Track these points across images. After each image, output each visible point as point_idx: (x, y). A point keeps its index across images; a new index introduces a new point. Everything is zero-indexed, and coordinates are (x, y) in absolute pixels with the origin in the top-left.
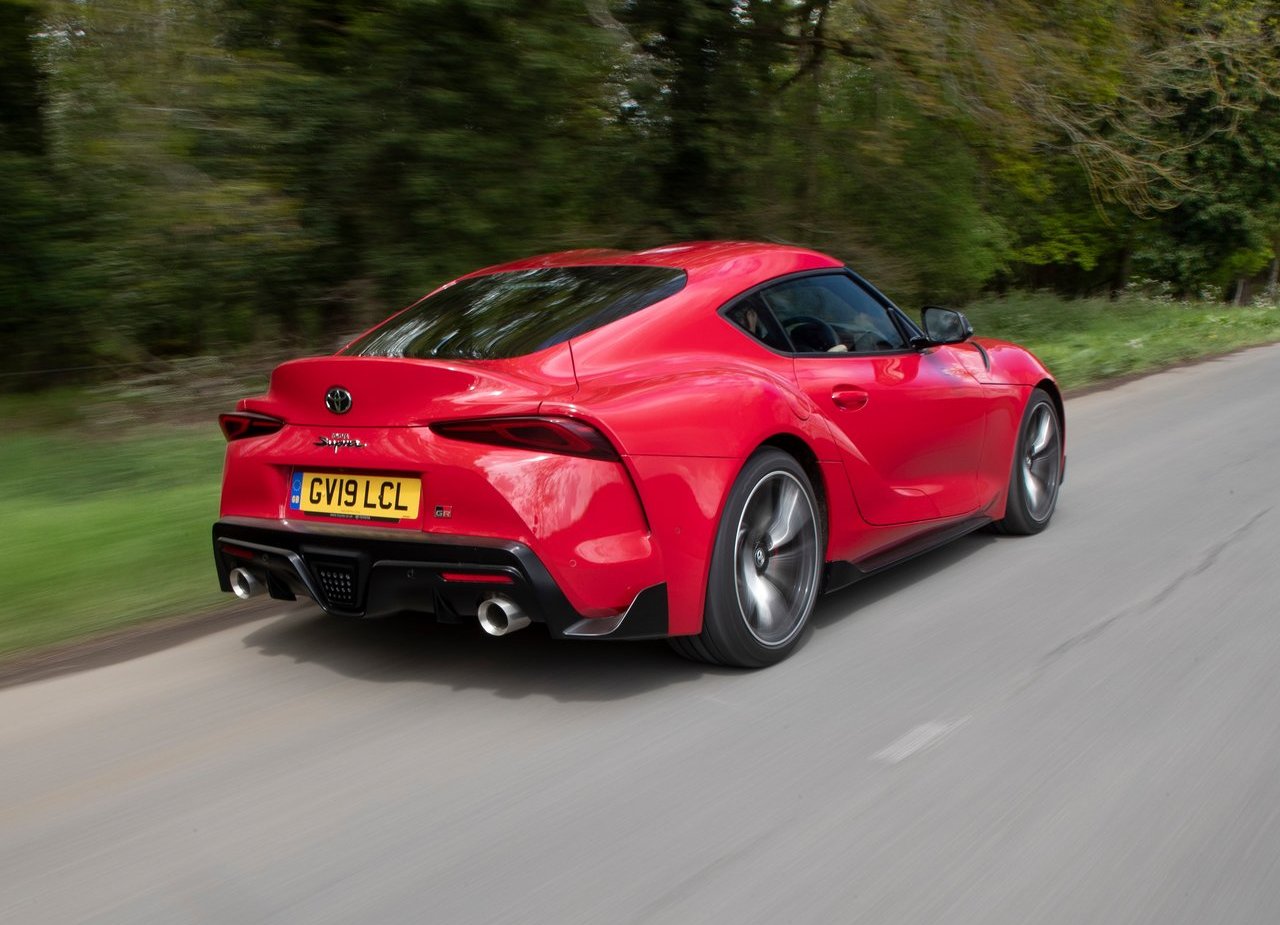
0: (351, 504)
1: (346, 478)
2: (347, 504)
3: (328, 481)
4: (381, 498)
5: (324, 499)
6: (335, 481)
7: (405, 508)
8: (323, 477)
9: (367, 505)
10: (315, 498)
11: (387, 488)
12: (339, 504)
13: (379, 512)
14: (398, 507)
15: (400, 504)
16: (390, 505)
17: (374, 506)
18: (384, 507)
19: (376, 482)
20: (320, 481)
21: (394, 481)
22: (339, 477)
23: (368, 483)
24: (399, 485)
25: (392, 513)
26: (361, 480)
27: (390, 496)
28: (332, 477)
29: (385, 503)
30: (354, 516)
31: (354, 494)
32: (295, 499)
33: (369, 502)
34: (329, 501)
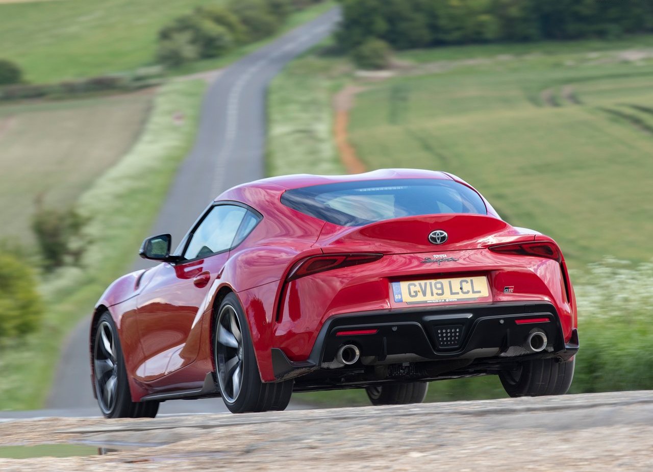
0: (442, 294)
1: (433, 281)
2: (437, 294)
3: (420, 285)
4: (461, 289)
5: (420, 294)
6: (426, 284)
7: (479, 292)
8: (417, 283)
9: (452, 293)
10: (413, 294)
11: (464, 284)
12: (432, 295)
13: (461, 296)
14: (474, 292)
15: (475, 290)
16: (468, 292)
17: (458, 293)
18: (464, 293)
19: (456, 282)
20: (415, 286)
21: (468, 279)
22: (428, 282)
23: (450, 283)
24: (472, 281)
25: (471, 295)
26: (445, 282)
27: (467, 287)
28: (423, 282)
29: (465, 290)
30: (445, 300)
31: (442, 288)
32: (397, 297)
33: (453, 291)
34: (424, 294)
